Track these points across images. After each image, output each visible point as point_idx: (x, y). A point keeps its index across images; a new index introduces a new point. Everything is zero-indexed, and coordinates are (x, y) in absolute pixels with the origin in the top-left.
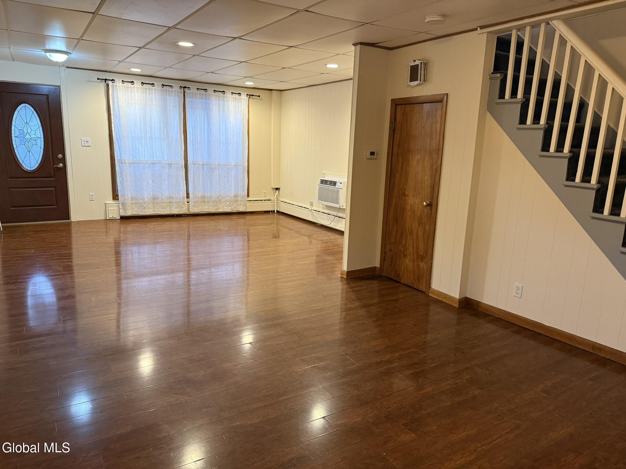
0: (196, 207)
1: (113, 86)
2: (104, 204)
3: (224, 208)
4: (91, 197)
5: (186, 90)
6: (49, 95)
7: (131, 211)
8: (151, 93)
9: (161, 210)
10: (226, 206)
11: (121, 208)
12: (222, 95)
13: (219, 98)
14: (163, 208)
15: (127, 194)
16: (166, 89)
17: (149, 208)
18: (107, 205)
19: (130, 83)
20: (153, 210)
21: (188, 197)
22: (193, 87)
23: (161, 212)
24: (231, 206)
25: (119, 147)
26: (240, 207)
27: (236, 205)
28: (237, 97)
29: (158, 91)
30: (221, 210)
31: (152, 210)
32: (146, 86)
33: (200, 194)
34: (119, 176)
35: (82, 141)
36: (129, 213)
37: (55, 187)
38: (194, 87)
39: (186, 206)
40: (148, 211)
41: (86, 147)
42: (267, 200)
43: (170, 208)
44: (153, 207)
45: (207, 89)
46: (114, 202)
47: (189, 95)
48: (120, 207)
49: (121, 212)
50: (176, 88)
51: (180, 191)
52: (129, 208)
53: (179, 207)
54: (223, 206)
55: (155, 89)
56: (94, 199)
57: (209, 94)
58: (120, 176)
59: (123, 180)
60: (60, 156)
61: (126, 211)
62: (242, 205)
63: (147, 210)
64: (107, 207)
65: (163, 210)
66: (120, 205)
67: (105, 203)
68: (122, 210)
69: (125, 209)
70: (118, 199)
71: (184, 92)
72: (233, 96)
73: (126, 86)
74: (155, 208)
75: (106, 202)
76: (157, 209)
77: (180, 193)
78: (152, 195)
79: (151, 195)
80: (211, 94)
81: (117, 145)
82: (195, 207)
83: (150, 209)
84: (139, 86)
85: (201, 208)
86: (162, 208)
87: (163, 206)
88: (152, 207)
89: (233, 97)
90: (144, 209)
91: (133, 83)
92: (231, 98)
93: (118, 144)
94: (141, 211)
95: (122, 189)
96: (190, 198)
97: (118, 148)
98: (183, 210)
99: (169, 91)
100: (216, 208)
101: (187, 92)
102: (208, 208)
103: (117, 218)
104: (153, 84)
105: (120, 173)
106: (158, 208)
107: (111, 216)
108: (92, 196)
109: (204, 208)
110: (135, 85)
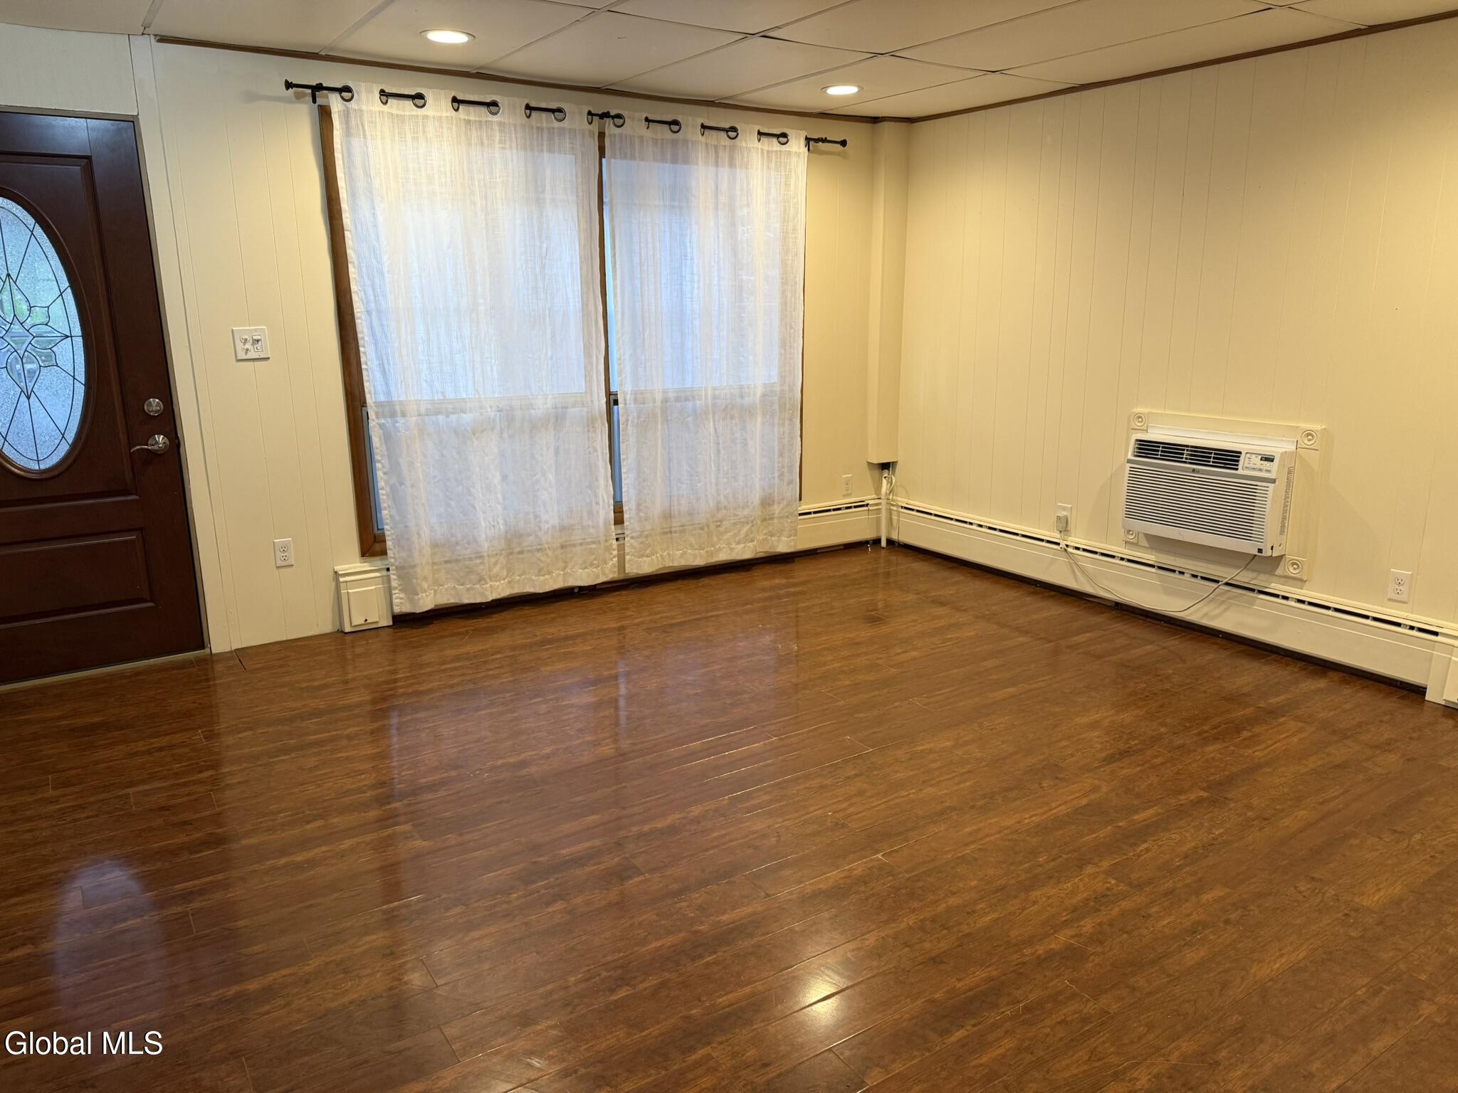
0: (647, 556)
1: (346, 115)
2: (332, 574)
3: (732, 549)
4: (279, 554)
5: (610, 128)
6: (94, 158)
7: (432, 595)
8: (486, 142)
9: (534, 577)
10: (739, 543)
11: (396, 588)
12: (728, 142)
13: (717, 153)
14: (542, 573)
15: (419, 534)
16: (539, 125)
17: (495, 578)
18: (341, 579)
19: (409, 103)
20: (509, 582)
21: (619, 521)
22: (635, 113)
23: (534, 587)
24: (752, 541)
25: (380, 358)
26: (778, 541)
27: (765, 534)
28: (775, 149)
29: (513, 129)
30: (723, 556)
31: (506, 581)
32: (468, 114)
33: (657, 507)
34: (383, 467)
35: (238, 342)
36: (426, 603)
37: (141, 529)
38: (637, 115)
39: (614, 557)
40: (491, 586)
41: (251, 363)
42: (855, 507)
43: (565, 568)
44: (509, 571)
45: (679, 119)
46: (366, 566)
47: (618, 146)
48: (394, 584)
49: (396, 601)
50: (576, 119)
51: (597, 503)
52: (425, 585)
53: (595, 562)
54: (728, 544)
55: (501, 124)
56: (292, 561)
57: (685, 141)
58: (387, 465)
59: (402, 484)
60: (154, 405)
61: (416, 597)
62: (785, 533)
63: (488, 585)
64: (342, 585)
65: (542, 578)
66: (393, 577)
67: (336, 572)
68: (402, 595)
69: (411, 590)
70: (383, 553)
71: (602, 135)
72: (763, 144)
73: (395, 111)
74: (513, 574)
75: (337, 568)
76: (520, 576)
77: (598, 512)
78: (502, 527)
79: (500, 528)
80: (692, 141)
81: (373, 347)
82: (642, 556)
83: (499, 580)
84: (444, 114)
85: (661, 556)
86: (540, 570)
87: (542, 565)
88: (505, 573)
89: (762, 149)
90: (479, 581)
91: (420, 102)
92: (757, 152)
93: (376, 345)
94: (468, 590)
95: (397, 518)
96: (626, 523)
97: (376, 363)
98: (607, 571)
99: (549, 129)
100: (707, 552)
101: (610, 135)
102: (682, 555)
103: (379, 626)
104: (494, 104)
105: (389, 457)
106: (524, 573)
107: (358, 620)
108: (284, 549)
109: (669, 554)
110: (429, 111)
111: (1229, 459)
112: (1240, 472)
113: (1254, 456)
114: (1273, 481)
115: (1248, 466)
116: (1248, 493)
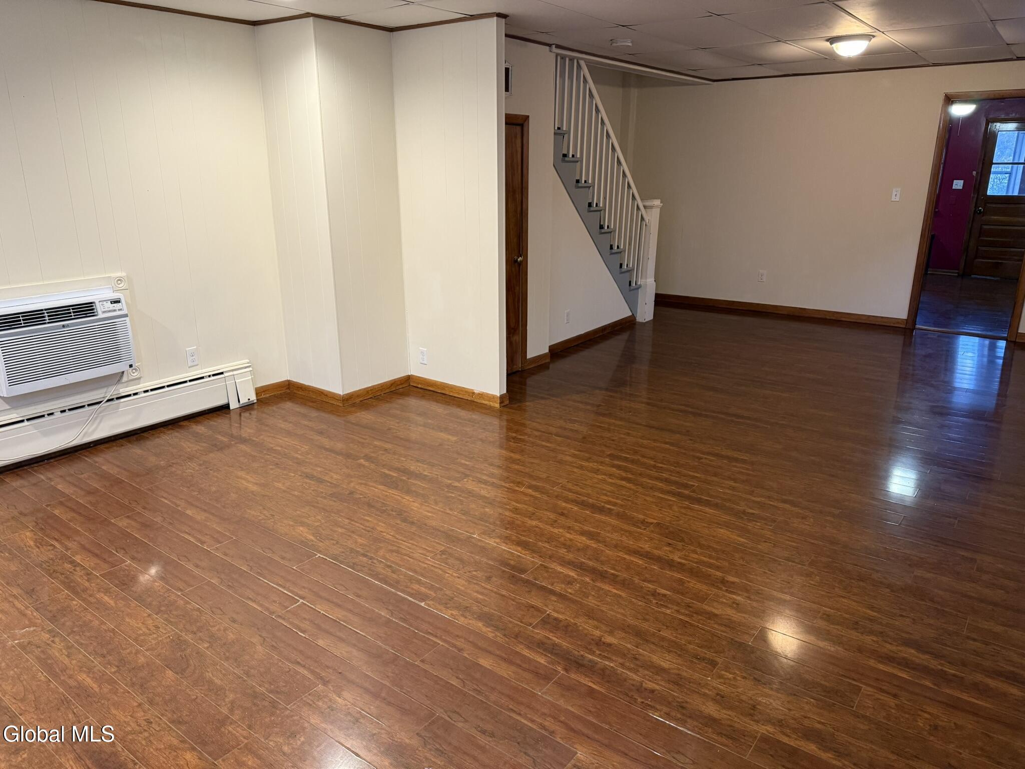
111: (86, 310)
112: (101, 316)
113: (105, 302)
114: (126, 316)
115: (104, 310)
116: (111, 328)
